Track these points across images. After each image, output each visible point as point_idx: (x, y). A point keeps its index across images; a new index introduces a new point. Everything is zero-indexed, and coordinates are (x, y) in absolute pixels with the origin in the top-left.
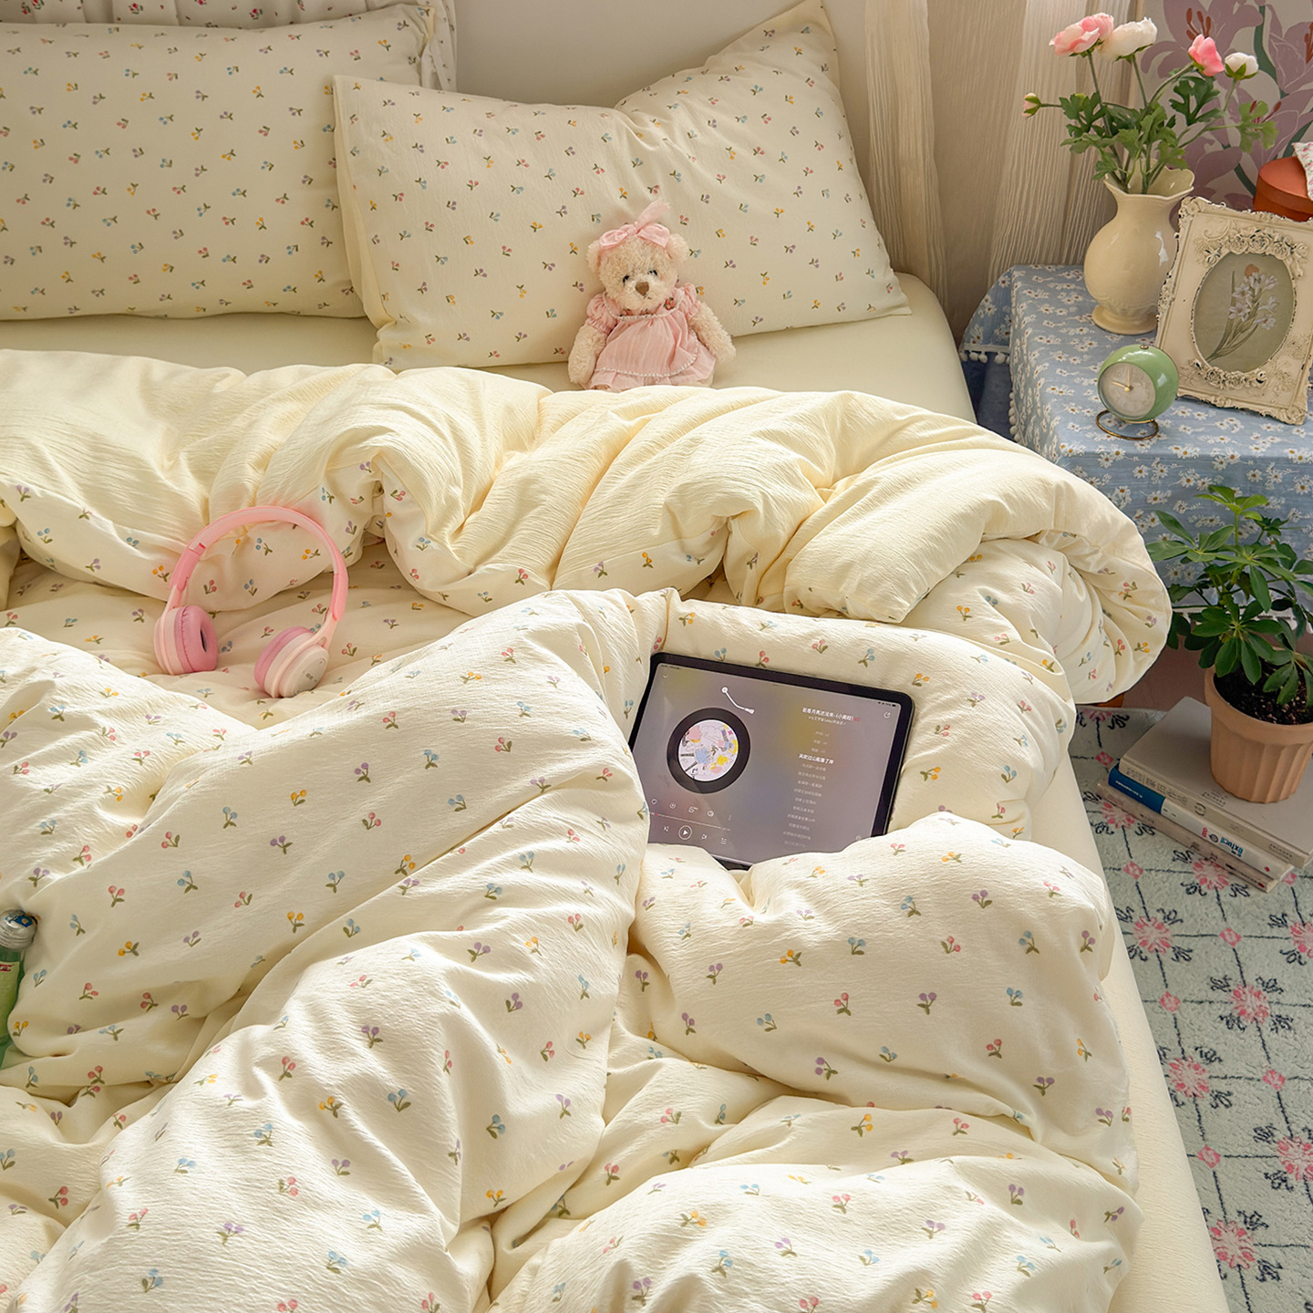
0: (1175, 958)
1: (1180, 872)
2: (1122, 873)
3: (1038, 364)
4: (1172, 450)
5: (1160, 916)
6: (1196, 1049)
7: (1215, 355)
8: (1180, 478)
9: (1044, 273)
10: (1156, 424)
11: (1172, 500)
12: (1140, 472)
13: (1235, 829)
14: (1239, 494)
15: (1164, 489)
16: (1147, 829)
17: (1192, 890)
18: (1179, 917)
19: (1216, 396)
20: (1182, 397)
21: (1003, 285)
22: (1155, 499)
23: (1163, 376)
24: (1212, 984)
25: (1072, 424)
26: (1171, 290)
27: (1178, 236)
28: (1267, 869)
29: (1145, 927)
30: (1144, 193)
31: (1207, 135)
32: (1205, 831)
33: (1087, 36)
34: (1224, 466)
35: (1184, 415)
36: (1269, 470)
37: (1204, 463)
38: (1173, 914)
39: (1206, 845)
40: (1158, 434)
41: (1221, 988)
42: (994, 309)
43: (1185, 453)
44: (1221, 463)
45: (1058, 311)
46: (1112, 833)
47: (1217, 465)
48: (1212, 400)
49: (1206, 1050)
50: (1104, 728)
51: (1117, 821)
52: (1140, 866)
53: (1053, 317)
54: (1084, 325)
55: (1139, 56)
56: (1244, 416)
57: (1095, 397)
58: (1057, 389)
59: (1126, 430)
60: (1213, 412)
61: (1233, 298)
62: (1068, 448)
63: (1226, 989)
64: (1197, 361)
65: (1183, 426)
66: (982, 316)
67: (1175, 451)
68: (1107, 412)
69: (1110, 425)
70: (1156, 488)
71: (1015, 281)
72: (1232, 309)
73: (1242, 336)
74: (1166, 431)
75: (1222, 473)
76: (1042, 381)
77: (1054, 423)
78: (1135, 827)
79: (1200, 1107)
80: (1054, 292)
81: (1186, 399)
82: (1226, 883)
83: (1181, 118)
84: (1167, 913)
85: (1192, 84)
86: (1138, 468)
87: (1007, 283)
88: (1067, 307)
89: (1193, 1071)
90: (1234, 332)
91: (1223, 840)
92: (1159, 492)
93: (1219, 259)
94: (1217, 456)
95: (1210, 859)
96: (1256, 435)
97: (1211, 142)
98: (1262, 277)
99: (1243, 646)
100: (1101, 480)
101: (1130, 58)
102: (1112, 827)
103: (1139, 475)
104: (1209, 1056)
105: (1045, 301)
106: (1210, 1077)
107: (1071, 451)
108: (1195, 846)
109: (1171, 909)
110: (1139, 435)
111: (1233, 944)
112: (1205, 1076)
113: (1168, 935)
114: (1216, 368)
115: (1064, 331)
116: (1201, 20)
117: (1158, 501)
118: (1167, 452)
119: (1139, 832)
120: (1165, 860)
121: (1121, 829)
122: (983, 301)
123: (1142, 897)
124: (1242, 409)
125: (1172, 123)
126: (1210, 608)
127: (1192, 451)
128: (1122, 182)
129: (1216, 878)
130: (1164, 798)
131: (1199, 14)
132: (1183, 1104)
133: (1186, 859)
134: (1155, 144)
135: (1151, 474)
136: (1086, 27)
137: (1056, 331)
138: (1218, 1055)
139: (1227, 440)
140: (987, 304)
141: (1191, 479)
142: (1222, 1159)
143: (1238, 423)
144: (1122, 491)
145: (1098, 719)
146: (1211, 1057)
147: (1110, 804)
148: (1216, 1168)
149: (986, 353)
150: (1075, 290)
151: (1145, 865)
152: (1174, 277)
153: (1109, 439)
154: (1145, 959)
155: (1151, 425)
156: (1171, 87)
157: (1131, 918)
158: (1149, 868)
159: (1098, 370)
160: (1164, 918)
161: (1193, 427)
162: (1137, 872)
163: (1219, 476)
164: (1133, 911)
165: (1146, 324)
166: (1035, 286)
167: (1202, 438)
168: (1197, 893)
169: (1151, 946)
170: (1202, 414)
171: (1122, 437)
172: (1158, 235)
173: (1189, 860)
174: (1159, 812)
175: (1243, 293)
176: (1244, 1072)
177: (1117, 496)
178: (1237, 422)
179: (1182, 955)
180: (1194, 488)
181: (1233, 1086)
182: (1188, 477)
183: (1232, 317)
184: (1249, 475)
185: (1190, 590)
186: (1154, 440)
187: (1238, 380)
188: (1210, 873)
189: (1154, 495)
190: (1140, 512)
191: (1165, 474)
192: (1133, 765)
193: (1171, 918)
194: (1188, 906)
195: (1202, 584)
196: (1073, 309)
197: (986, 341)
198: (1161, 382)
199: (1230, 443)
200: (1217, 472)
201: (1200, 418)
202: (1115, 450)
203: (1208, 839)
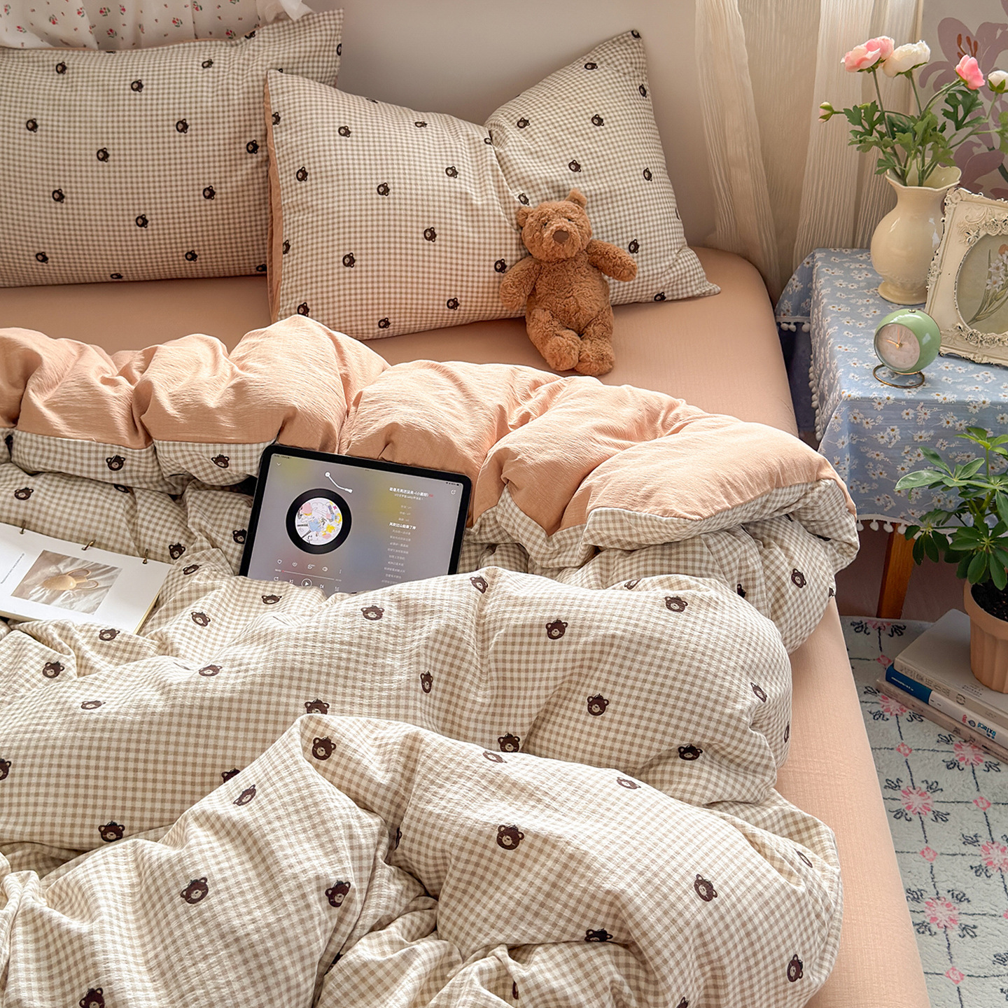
0: (934, 819)
1: (943, 751)
2: (895, 752)
3: (829, 327)
4: (934, 396)
5: (924, 786)
6: (949, 891)
7: (975, 320)
8: (941, 420)
9: (840, 255)
10: (923, 376)
11: (935, 438)
12: (908, 414)
13: (989, 715)
14: (990, 434)
15: (927, 428)
16: (917, 716)
17: (951, 766)
18: (940, 787)
19: (975, 354)
20: (946, 354)
21: (808, 266)
22: (921, 437)
23: (928, 335)
24: (964, 840)
25: (853, 374)
26: (938, 266)
27: (944, 221)
29: (911, 795)
30: (920, 185)
31: (973, 138)
32: (964, 718)
33: (870, 55)
34: (977, 410)
35: (947, 369)
37: (960, 408)
38: (935, 785)
39: (966, 730)
40: (924, 384)
41: (971, 843)
42: (800, 286)
43: (945, 399)
44: (975, 407)
45: (850, 285)
46: (888, 719)
47: (971, 409)
48: (971, 356)
49: (956, 892)
50: (884, 636)
51: (892, 710)
52: (910, 746)
53: (846, 290)
54: (871, 297)
55: (916, 74)
56: (997, 370)
57: (873, 355)
58: (843, 347)
59: (897, 380)
60: (972, 367)
61: (990, 272)
62: (847, 394)
63: (976, 844)
64: (959, 325)
65: (945, 378)
66: (790, 293)
67: (936, 398)
68: (882, 366)
69: (884, 376)
70: (921, 428)
71: (817, 261)
72: (989, 281)
73: (997, 304)
74: (930, 381)
75: (976, 415)
76: (832, 340)
77: (838, 375)
78: (906, 715)
79: (950, 937)
81: (949, 356)
82: (981, 760)
83: (951, 124)
84: (930, 784)
85: (960, 97)
86: (905, 411)
87: (811, 264)
88: (858, 282)
89: (945, 908)
90: (990, 300)
91: (980, 725)
92: (923, 432)
93: (978, 240)
94: (971, 402)
95: (970, 741)
96: (1006, 385)
97: (979, 145)
99: (992, 559)
100: (874, 421)
101: (909, 74)
102: (887, 715)
103: (906, 417)
104: (958, 895)
105: (840, 277)
106: (960, 913)
107: (849, 396)
108: (957, 731)
109: (934, 781)
110: (907, 385)
111: (984, 809)
112: (956, 912)
113: (929, 801)
114: (975, 331)
115: (853, 301)
116: (970, 43)
117: (923, 439)
118: (931, 398)
119: (910, 719)
120: (931, 741)
121: (895, 717)
122: (791, 280)
123: (910, 772)
124: (997, 365)
125: (943, 128)
126: (965, 529)
127: (951, 397)
128: (902, 177)
129: (973, 757)
130: (931, 690)
131: (968, 39)
132: (936, 933)
133: (949, 741)
134: (929, 145)
135: (916, 417)
136: (870, 48)
137: (846, 302)
138: (967, 897)
139: (980, 388)
140: (793, 282)
141: (950, 420)
142: (965, 978)
143: (992, 375)
144: (893, 430)
145: (880, 628)
146: (961, 898)
147: (890, 696)
148: (960, 984)
149: (795, 324)
150: (866, 269)
151: (914, 745)
152: (940, 255)
153: (882, 387)
154: (910, 820)
155: (917, 376)
156: (942, 98)
157: (899, 787)
158: (917, 748)
159: (874, 331)
160: (927, 788)
161: (954, 379)
162: (907, 751)
163: (974, 419)
164: (902, 782)
165: (918, 297)
166: (834, 265)
167: (959, 387)
168: (956, 768)
169: (914, 809)
170: (962, 368)
171: (896, 386)
172: (931, 220)
173: (951, 742)
174: (927, 702)
175: (998, 268)
176: (987, 910)
177: (888, 434)
178: (990, 374)
179: (940, 817)
180: (953, 428)
181: (979, 921)
182: (948, 419)
183: (988, 288)
184: (999, 418)
185: (950, 514)
186: (920, 388)
187: (993, 340)
188: (968, 752)
189: (919, 434)
190: (908, 449)
191: (927, 417)
192: (906, 663)
193: (933, 787)
194: (948, 780)
195: (961, 510)
196: (862, 284)
197: (795, 314)
198: (925, 341)
199: (983, 391)
200: (972, 415)
201: (960, 371)
202: (887, 395)
203: (968, 724)
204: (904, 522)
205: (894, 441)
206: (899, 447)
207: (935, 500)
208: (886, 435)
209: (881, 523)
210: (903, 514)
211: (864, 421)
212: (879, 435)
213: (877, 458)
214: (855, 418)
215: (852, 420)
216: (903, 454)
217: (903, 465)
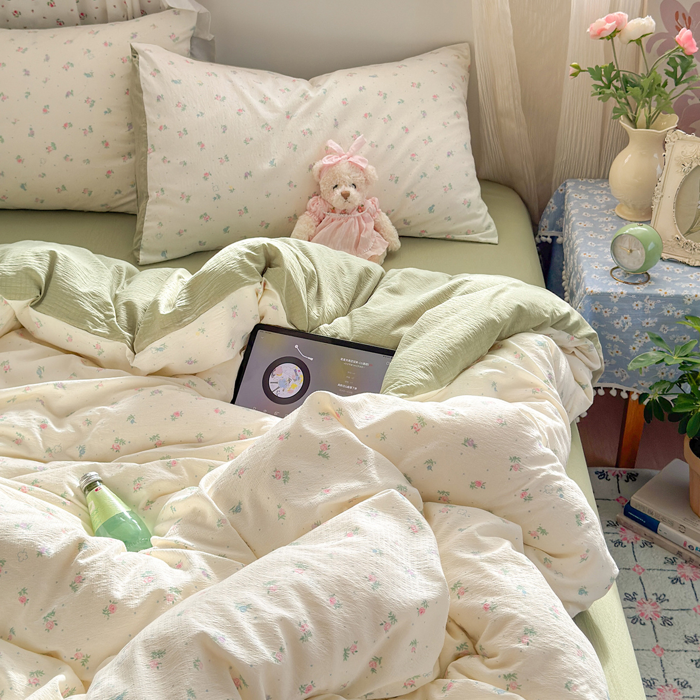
0: (662, 624)
1: (668, 570)
2: (632, 572)
3: (577, 239)
4: (657, 291)
5: (654, 598)
6: (675, 680)
7: (689, 232)
8: (663, 310)
9: (586, 184)
10: (649, 276)
11: (658, 325)
12: (637, 305)
15: (653, 317)
16: (648, 544)
17: (675, 581)
18: (667, 598)
20: (667, 259)
21: (561, 192)
22: (647, 323)
23: (652, 243)
24: (686, 640)
25: (594, 275)
26: (661, 190)
27: (664, 155)
29: (644, 605)
30: (648, 128)
31: (689, 93)
32: (685, 544)
33: (608, 26)
34: (690, 302)
35: (668, 270)
37: (678, 300)
38: (663, 597)
39: (686, 552)
40: (649, 281)
41: (693, 642)
42: (556, 208)
43: (666, 293)
44: (689, 300)
45: (593, 207)
46: (625, 546)
47: (686, 301)
48: (687, 261)
49: (681, 681)
50: (622, 482)
51: (628, 539)
52: (643, 567)
54: (609, 216)
55: (644, 41)
57: (611, 260)
58: (587, 254)
59: (628, 279)
60: (687, 269)
62: (590, 290)
63: (695, 642)
64: (677, 236)
65: (666, 277)
66: (548, 213)
67: (659, 292)
68: (617, 268)
69: (619, 276)
70: (647, 316)
71: (568, 189)
72: (699, 202)
74: (654, 280)
75: (690, 306)
76: (579, 249)
77: (583, 275)
78: (640, 543)
81: (670, 260)
82: (698, 577)
83: (671, 81)
84: (659, 596)
85: (678, 60)
86: (635, 303)
87: (563, 191)
88: (600, 205)
89: (672, 693)
91: (697, 548)
92: (649, 319)
93: (691, 170)
94: (687, 296)
95: (690, 561)
97: (692, 98)
100: (611, 311)
101: (639, 41)
102: (625, 543)
103: (636, 308)
104: (683, 684)
105: (586, 201)
106: (683, 697)
107: (591, 292)
108: (679, 554)
109: (662, 593)
110: (637, 282)
112: (680, 696)
113: (658, 610)
114: (689, 241)
115: (596, 219)
116: (685, 19)
117: (649, 325)
118: (655, 293)
119: (642, 546)
120: (659, 562)
121: (631, 544)
122: (549, 203)
123: (643, 586)
125: (666, 84)
126: (684, 396)
127: (670, 292)
128: (633, 122)
129: (692, 575)
130: (659, 522)
131: (684, 15)
133: (673, 562)
134: (654, 97)
135: (644, 307)
136: (608, 21)
137: (590, 219)
138: (689, 684)
139: (694, 285)
140: (551, 205)
141: (670, 310)
144: (626, 318)
145: (618, 476)
146: (685, 685)
147: (627, 527)
149: (551, 237)
150: (606, 194)
151: (646, 566)
152: (662, 182)
153: (617, 284)
154: (644, 624)
155: (645, 275)
156: (665, 61)
157: (635, 599)
158: (648, 568)
159: (611, 242)
160: (657, 599)
161: (673, 277)
162: (641, 571)
163: (689, 309)
164: (637, 595)
165: (646, 214)
166: (581, 192)
167: (677, 284)
168: (678, 583)
169: (647, 616)
170: (679, 270)
171: (627, 283)
172: (656, 156)
173: (675, 563)
174: (656, 532)
177: (622, 321)
179: (667, 622)
180: (673, 316)
182: (668, 309)
185: (672, 384)
186: (646, 285)
188: (688, 570)
189: (646, 321)
190: (638, 332)
191: (653, 307)
192: (640, 501)
193: (661, 599)
194: (675, 593)
195: (681, 380)
196: (603, 206)
197: (551, 229)
198: (650, 248)
199: (695, 287)
200: (687, 306)
201: (678, 272)
202: (621, 291)
203: (688, 548)
204: (636, 391)
205: (627, 327)
206: (631, 331)
207: (659, 373)
208: (620, 322)
209: (619, 391)
210: (636, 385)
211: (603, 311)
212: (615, 322)
213: (614, 340)
214: (596, 309)
215: (594, 310)
216: (634, 337)
217: (634, 346)
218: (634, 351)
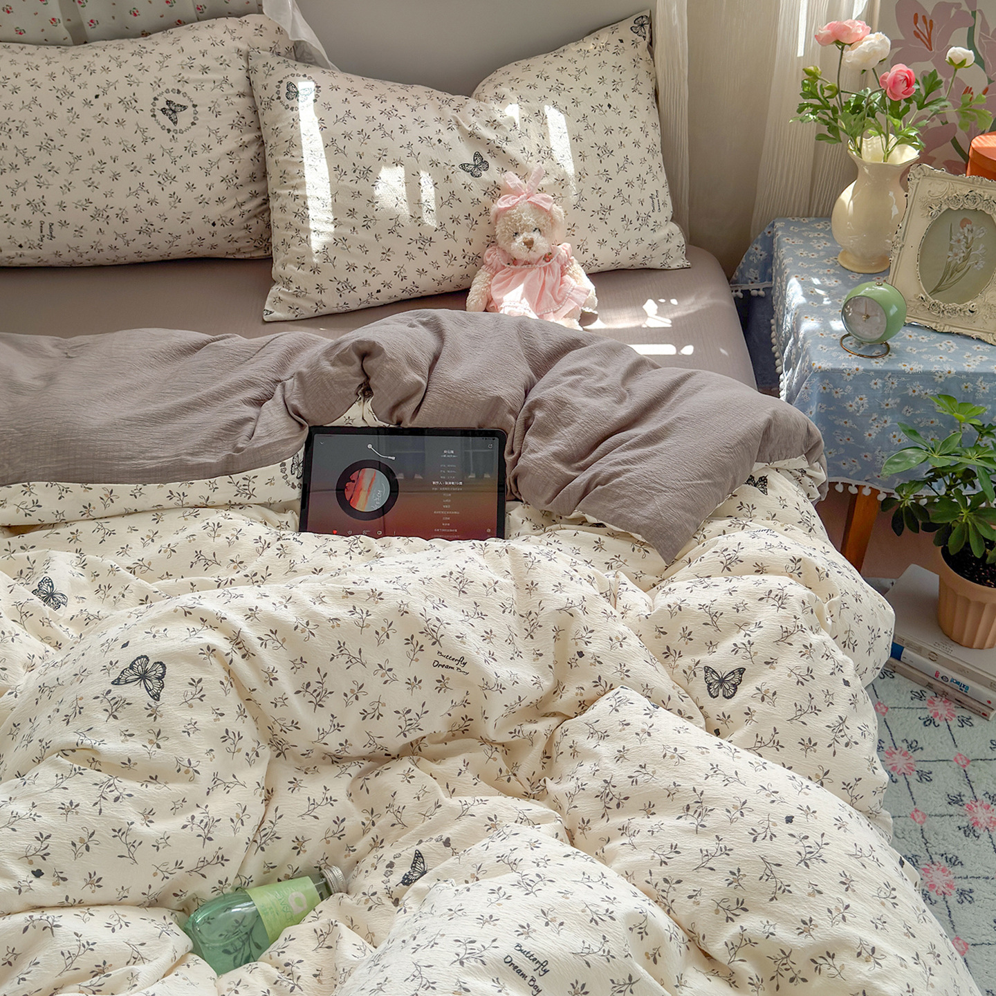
0: (919, 780)
1: (917, 708)
3: (794, 297)
4: (901, 366)
5: (905, 746)
6: (942, 855)
7: (936, 290)
8: (907, 389)
9: (799, 224)
10: (888, 345)
11: (900, 406)
12: (876, 384)
13: (962, 671)
15: (894, 398)
16: (889, 673)
17: (927, 722)
18: (920, 745)
19: (937, 323)
21: (768, 235)
22: (887, 405)
23: (894, 308)
24: (950, 800)
25: (821, 345)
26: (901, 238)
27: (907, 196)
28: (989, 702)
29: (894, 755)
32: (937, 674)
34: (943, 379)
35: (911, 338)
36: (978, 383)
37: (927, 377)
38: (915, 743)
39: (939, 684)
40: (890, 353)
41: (956, 802)
42: (765, 254)
43: (911, 369)
44: (940, 377)
45: (810, 255)
47: (937, 378)
48: (933, 326)
49: (949, 856)
52: (886, 704)
53: (806, 259)
54: (831, 266)
56: (959, 339)
58: (809, 317)
59: (863, 350)
60: (934, 336)
61: (951, 245)
62: (817, 365)
63: (961, 803)
64: (922, 295)
65: (910, 348)
66: (755, 261)
67: (903, 368)
68: (848, 335)
69: (851, 346)
70: (888, 396)
71: (777, 231)
72: (950, 254)
73: (957, 276)
74: (896, 352)
75: (941, 385)
76: (797, 310)
77: (806, 346)
79: (949, 904)
80: (808, 239)
81: (910, 325)
82: (954, 716)
84: (910, 743)
86: (874, 381)
87: (771, 233)
88: (818, 252)
89: (941, 873)
90: (950, 272)
91: (952, 681)
92: (890, 399)
93: (940, 213)
94: (937, 372)
95: (944, 695)
96: (968, 354)
98: (974, 228)
99: (971, 528)
100: (844, 391)
103: (875, 387)
104: (953, 860)
105: (801, 247)
106: (955, 879)
107: (819, 368)
108: (929, 686)
109: (913, 739)
110: (874, 354)
111: (964, 766)
112: (951, 877)
113: (912, 761)
114: (937, 301)
115: (814, 270)
116: (925, 21)
117: (890, 406)
118: (898, 368)
119: (882, 677)
120: (905, 698)
123: (890, 731)
124: (958, 334)
127: (917, 367)
129: (947, 711)
130: (903, 648)
131: (924, 17)
132: (936, 902)
133: (921, 697)
135: (884, 385)
137: (808, 271)
138: (959, 860)
139: (945, 358)
140: (758, 252)
141: (917, 388)
142: (969, 946)
143: (954, 345)
144: (861, 399)
146: (954, 862)
148: (966, 955)
150: (823, 238)
151: (890, 703)
152: (903, 228)
153: (850, 358)
154: (897, 781)
155: (884, 345)
157: (882, 748)
158: (893, 706)
159: (841, 303)
160: (908, 747)
161: (918, 348)
162: (884, 710)
163: (939, 388)
164: (883, 742)
166: (793, 235)
167: (925, 357)
168: (932, 724)
169: (899, 770)
170: (925, 338)
171: (862, 356)
173: (923, 698)
174: (900, 659)
175: (959, 241)
176: (982, 873)
177: (857, 403)
178: (952, 344)
179: (925, 777)
180: (919, 397)
181: (974, 885)
182: (914, 389)
183: (949, 260)
184: (963, 386)
186: (886, 358)
187: (954, 311)
188: (940, 707)
189: (886, 401)
190: (875, 416)
191: (895, 385)
193: (913, 746)
194: (926, 736)
196: (822, 253)
198: (891, 313)
199: (947, 361)
200: (937, 384)
201: (924, 341)
202: (856, 366)
203: (941, 680)
204: (868, 485)
205: (862, 409)
206: (867, 415)
208: (854, 404)
209: (846, 485)
210: (869, 478)
211: (834, 391)
212: (848, 404)
213: (845, 425)
214: (824, 388)
215: (822, 390)
216: (871, 421)
217: (870, 432)
218: (870, 438)
